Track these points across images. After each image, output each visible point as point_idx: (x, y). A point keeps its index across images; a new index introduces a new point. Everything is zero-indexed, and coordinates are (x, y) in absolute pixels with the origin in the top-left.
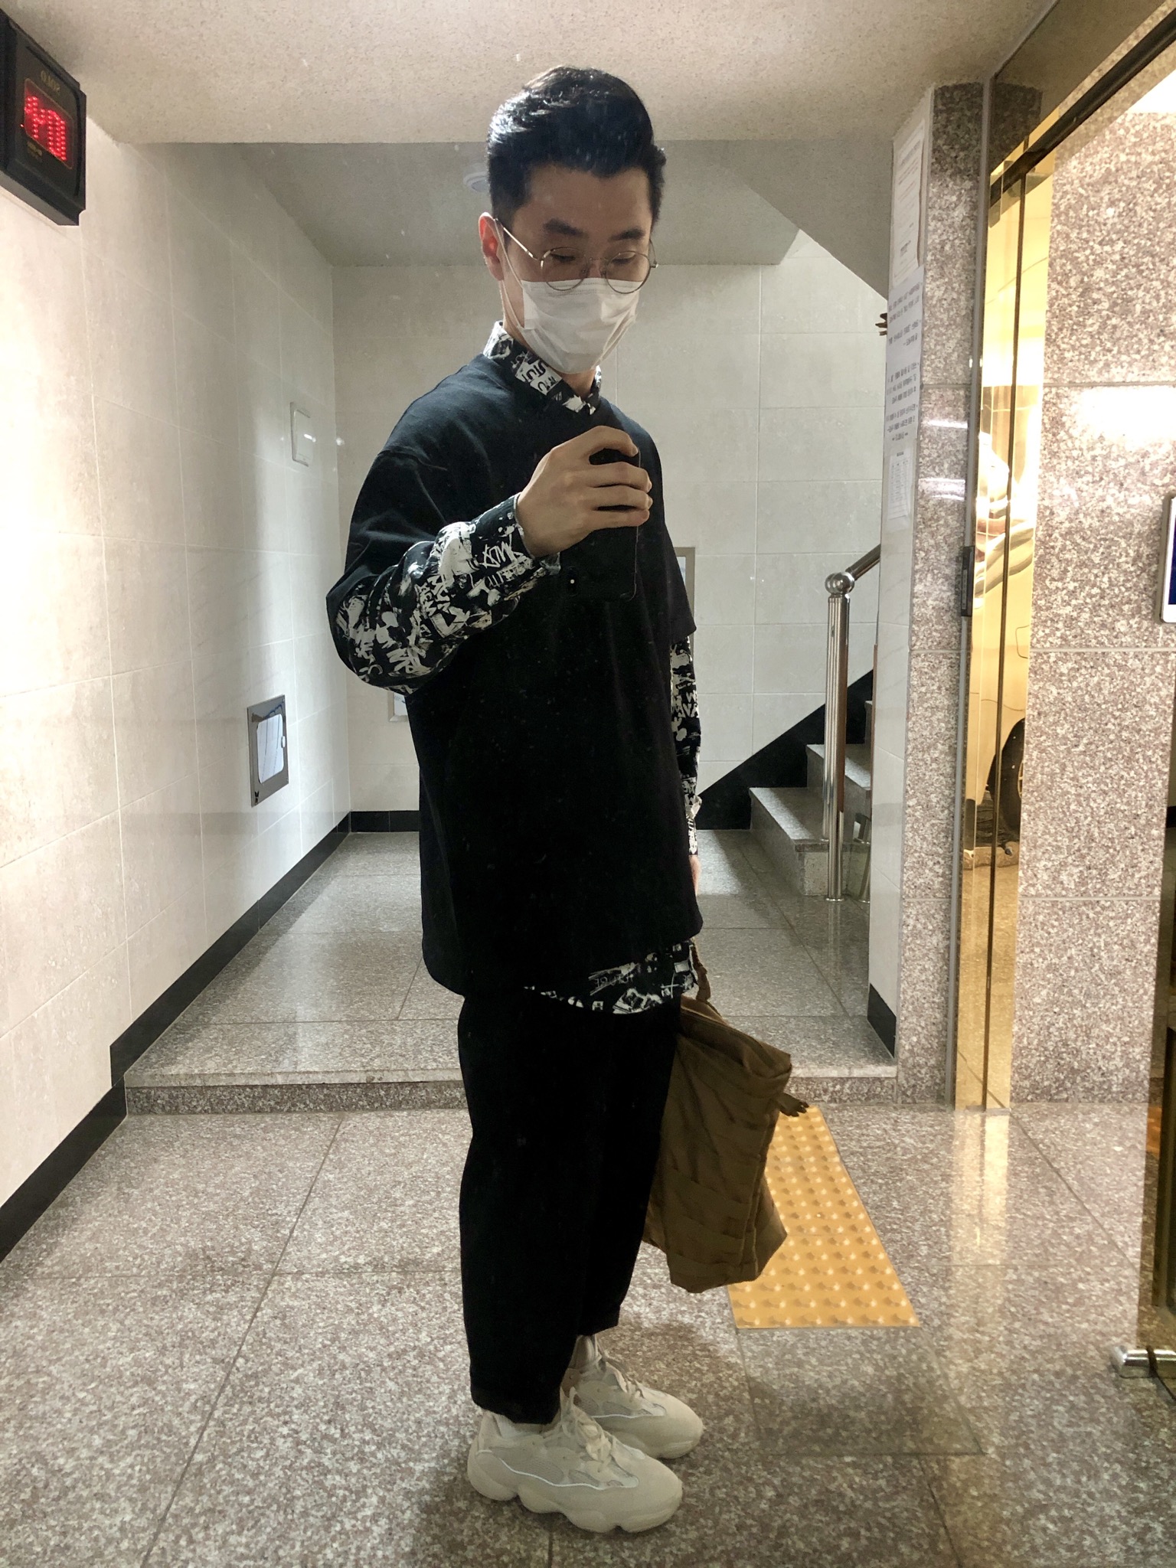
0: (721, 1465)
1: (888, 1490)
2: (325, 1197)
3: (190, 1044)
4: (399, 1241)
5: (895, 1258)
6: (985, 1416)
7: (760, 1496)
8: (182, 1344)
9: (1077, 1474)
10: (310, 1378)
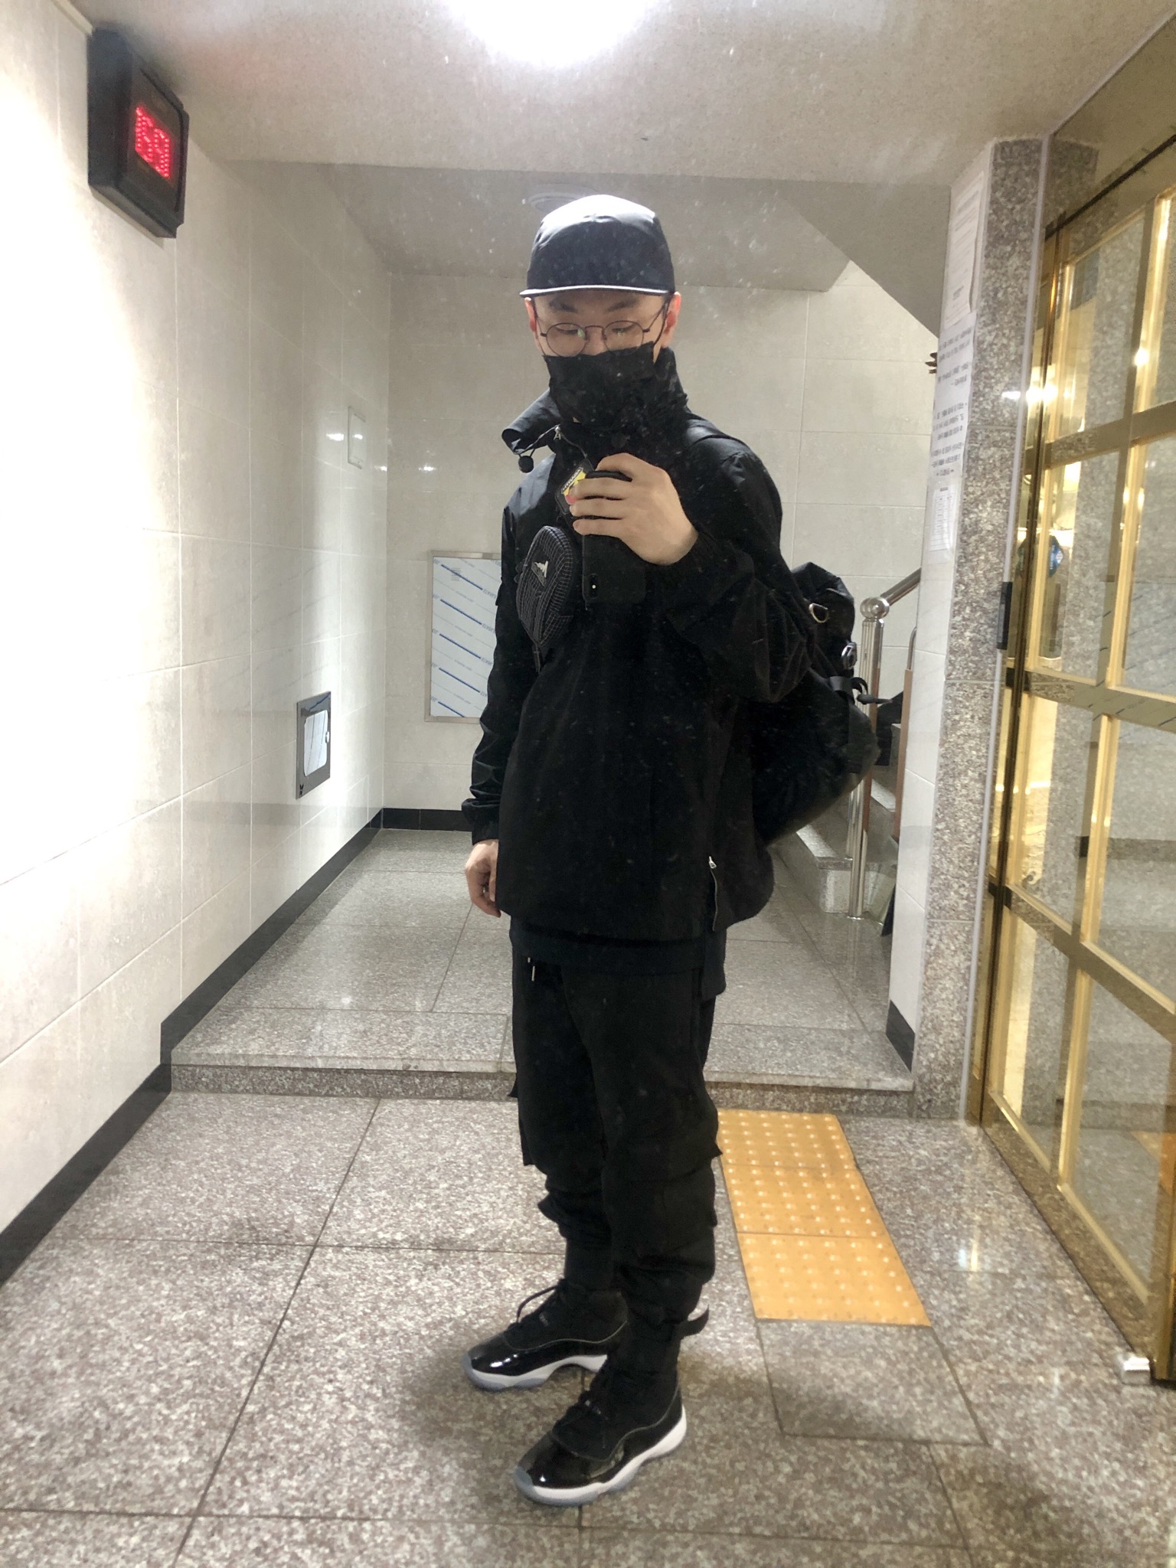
0: (740, 1440)
1: (898, 1473)
2: (363, 1177)
3: (233, 1026)
4: (434, 1221)
5: (908, 1262)
6: (992, 1412)
7: (777, 1470)
8: (231, 1305)
9: (1078, 1469)
10: (353, 1342)
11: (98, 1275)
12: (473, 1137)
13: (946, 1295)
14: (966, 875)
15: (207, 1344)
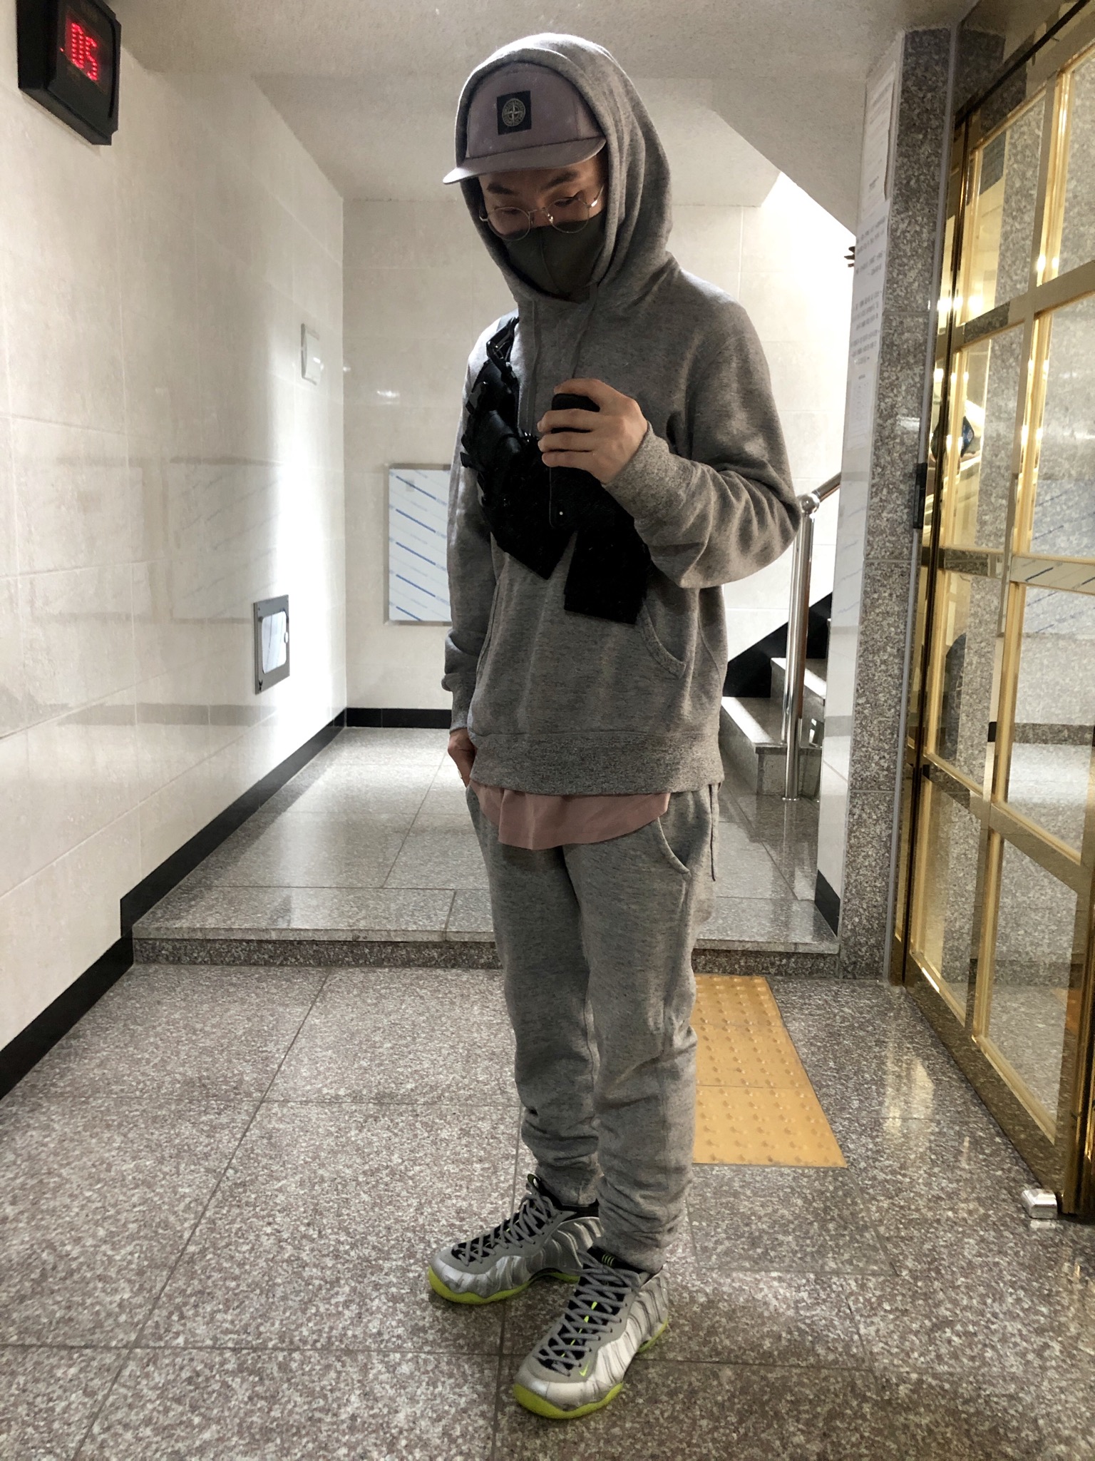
1: (809, 1301)
2: (311, 1038)
3: (193, 903)
4: (376, 1078)
5: (828, 1110)
6: (902, 1244)
7: (693, 1301)
8: (178, 1156)
9: (983, 1297)
10: (292, 1188)
11: (54, 1130)
12: (418, 1000)
13: (864, 1139)
14: (887, 747)
15: (154, 1191)
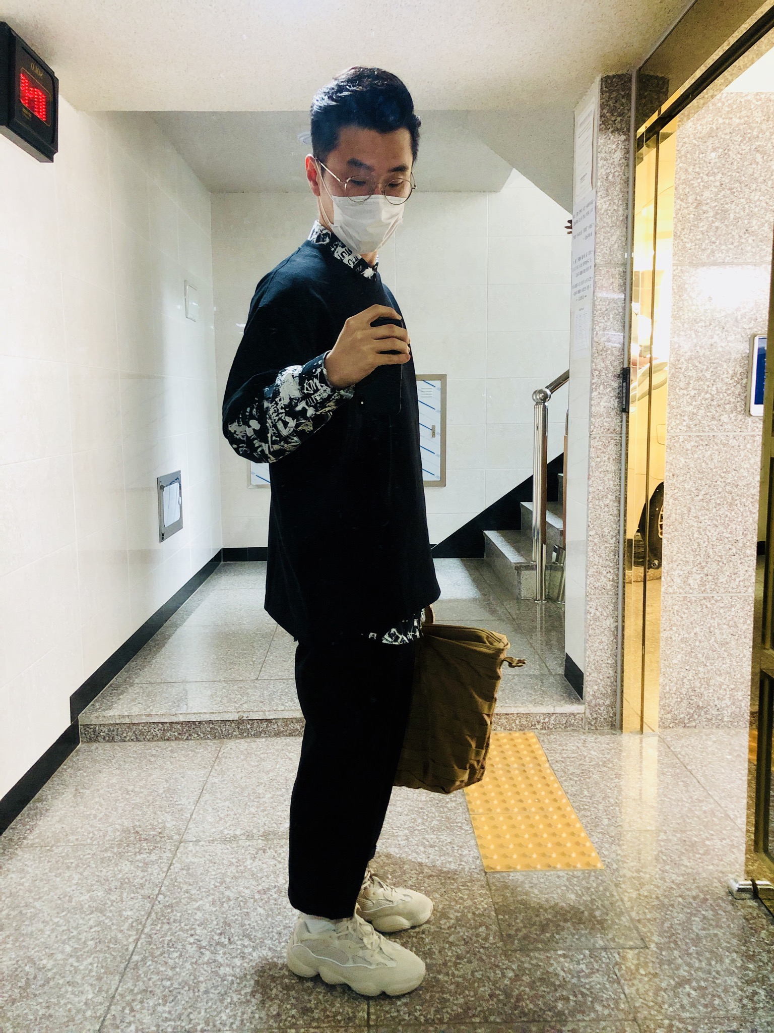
0: (478, 957)
1: (587, 971)
2: (213, 793)
3: (121, 697)
4: (262, 820)
5: (587, 827)
6: (648, 924)
7: (504, 976)
8: (121, 887)
9: (708, 960)
10: (207, 907)
11: (28, 873)
13: (614, 847)
